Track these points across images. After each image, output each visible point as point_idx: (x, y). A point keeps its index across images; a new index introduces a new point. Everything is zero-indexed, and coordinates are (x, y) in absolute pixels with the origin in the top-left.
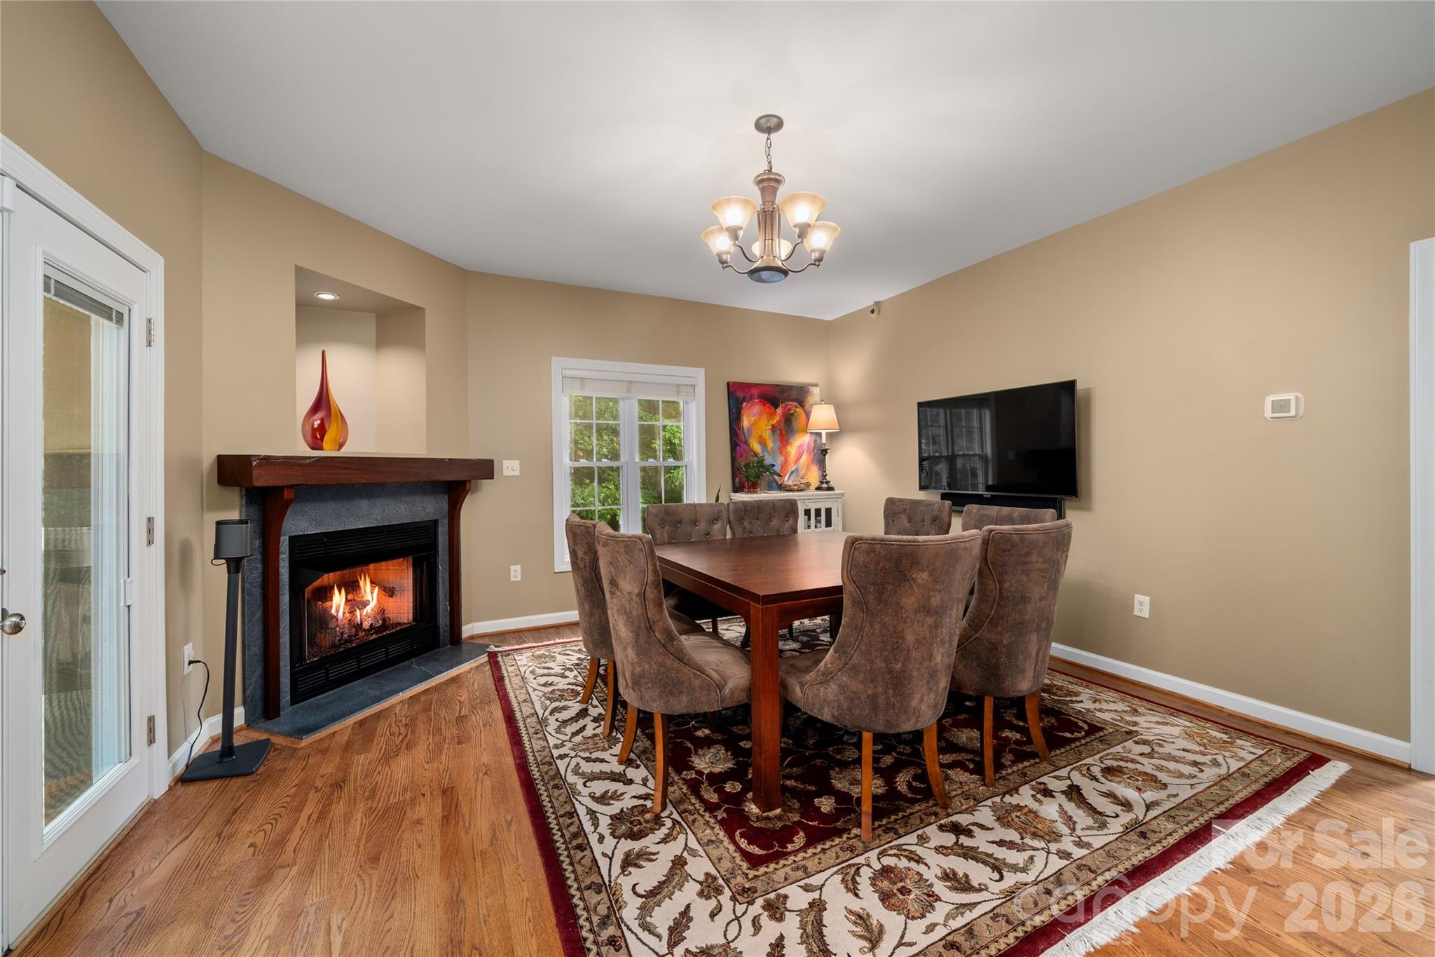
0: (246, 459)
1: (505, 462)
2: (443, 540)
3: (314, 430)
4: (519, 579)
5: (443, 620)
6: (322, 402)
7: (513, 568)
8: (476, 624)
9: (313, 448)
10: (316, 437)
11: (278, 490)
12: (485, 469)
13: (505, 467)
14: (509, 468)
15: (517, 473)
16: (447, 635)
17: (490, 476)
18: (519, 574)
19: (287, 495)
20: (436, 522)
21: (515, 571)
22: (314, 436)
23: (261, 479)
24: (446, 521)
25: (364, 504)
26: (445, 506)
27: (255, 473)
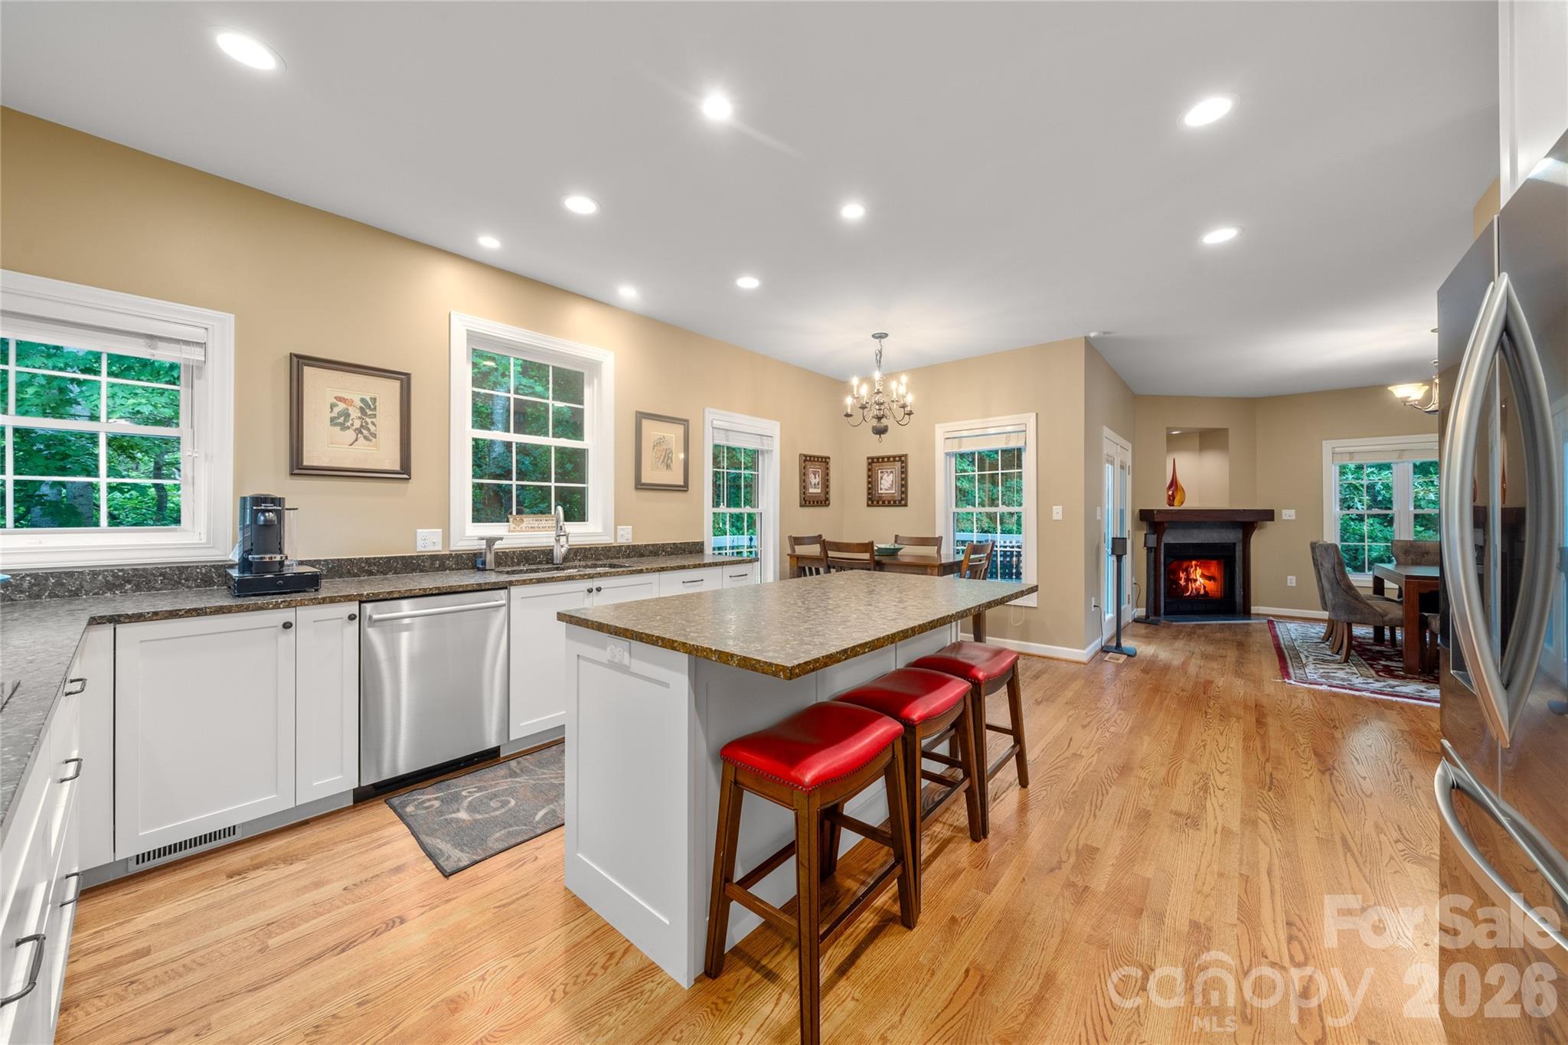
0: (1152, 511)
1: (1283, 511)
2: (1239, 554)
3: (1169, 496)
4: (1294, 585)
5: (1239, 599)
6: (1174, 484)
7: (1289, 577)
8: (1261, 608)
9: (1170, 505)
10: (1171, 500)
11: (1162, 523)
12: (1269, 515)
13: (1283, 514)
14: (1288, 514)
15: (1294, 518)
16: (1241, 608)
17: (1272, 519)
18: (1294, 581)
19: (1166, 525)
20: (1234, 544)
21: (1291, 580)
22: (1169, 499)
23: (1157, 519)
24: (1241, 544)
25: (1195, 532)
26: (1241, 536)
27: (1155, 516)
